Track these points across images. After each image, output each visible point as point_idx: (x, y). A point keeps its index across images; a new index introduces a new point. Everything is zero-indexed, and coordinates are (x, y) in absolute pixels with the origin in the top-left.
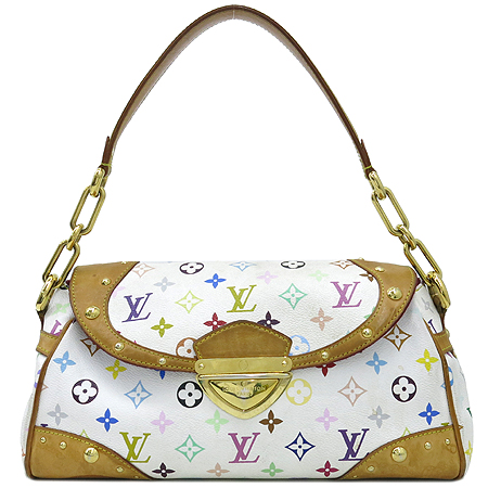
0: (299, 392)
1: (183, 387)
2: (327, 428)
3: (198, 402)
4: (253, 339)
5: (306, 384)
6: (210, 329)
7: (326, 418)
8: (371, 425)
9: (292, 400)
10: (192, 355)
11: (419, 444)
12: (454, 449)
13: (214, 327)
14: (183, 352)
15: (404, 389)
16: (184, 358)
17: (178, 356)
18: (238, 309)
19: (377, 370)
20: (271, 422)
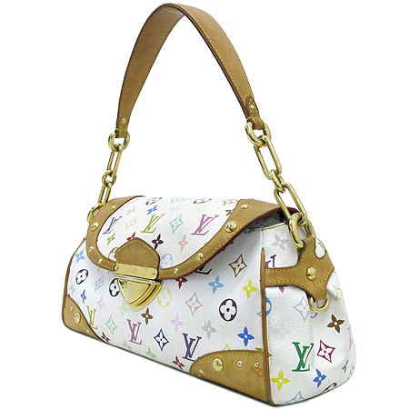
0: (164, 298)
2: (176, 329)
3: (118, 293)
5: (169, 293)
7: (176, 322)
8: (203, 334)
9: (160, 303)
11: (232, 360)
12: (261, 374)
15: (228, 310)
16: (112, 261)
17: (109, 259)
18: (147, 231)
19: (214, 290)
20: (147, 316)
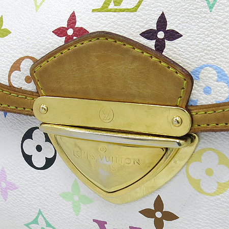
0: (209, 172)
1: (28, 135)
3: (49, 162)
4: (122, 68)
5: (223, 159)
6: (61, 41)
9: (196, 184)
10: (31, 87)
13: (69, 39)
14: (19, 80)
17: (11, 88)
18: (112, 6)
